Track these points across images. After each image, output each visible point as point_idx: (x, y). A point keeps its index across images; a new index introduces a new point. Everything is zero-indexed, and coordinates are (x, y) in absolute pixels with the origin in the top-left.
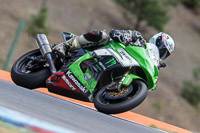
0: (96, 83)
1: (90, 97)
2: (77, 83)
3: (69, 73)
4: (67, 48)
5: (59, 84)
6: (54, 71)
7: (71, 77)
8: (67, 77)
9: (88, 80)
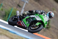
0: (29, 24)
3: (22, 21)
7: (23, 23)
9: (27, 24)
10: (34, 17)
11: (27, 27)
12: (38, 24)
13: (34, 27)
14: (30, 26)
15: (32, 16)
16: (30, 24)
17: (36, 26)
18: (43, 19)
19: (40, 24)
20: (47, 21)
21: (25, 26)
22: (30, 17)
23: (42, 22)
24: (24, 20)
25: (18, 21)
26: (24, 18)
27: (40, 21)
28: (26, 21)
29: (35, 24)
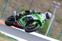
1: (24, 28)
2: (21, 24)
3: (19, 21)
5: (17, 24)
6: (16, 21)
7: (20, 22)
8: (19, 23)
9: (24, 23)
13: (31, 26)
16: (27, 24)
17: (33, 25)
18: (39, 18)
19: (37, 23)
20: (44, 20)
21: (22, 26)
22: (27, 17)
24: (21, 20)
25: (15, 21)
26: (21, 18)
27: (37, 20)
28: (23, 21)
29: (32, 23)
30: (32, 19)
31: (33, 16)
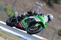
0: (28, 26)
1: (26, 30)
3: (21, 22)
4: (22, 16)
5: (18, 26)
6: (17, 22)
7: (22, 24)
8: (21, 24)
9: (26, 25)
10: (33, 18)
11: (26, 28)
12: (37, 25)
13: (33, 28)
14: (29, 27)
15: (31, 17)
17: (35, 27)
19: (39, 25)
20: (47, 22)
21: (24, 27)
22: (29, 18)
23: (41, 23)
24: (23, 21)
26: (23, 19)
28: (25, 22)
29: (34, 25)
30: (35, 20)
31: (35, 17)
